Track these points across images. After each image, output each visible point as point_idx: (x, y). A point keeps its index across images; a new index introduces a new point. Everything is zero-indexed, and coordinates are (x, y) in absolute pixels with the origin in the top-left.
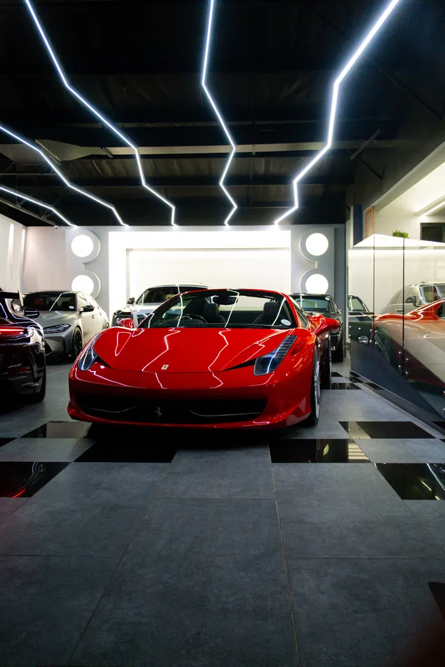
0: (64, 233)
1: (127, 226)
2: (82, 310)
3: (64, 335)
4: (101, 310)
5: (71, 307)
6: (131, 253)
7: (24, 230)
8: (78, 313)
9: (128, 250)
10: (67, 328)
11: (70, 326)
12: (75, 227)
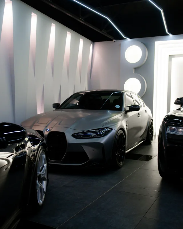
0: (120, 45)
1: (171, 36)
2: (128, 109)
3: (103, 140)
4: (146, 108)
5: (118, 106)
6: (173, 59)
7: (91, 45)
8: (123, 112)
9: (171, 56)
10: (109, 132)
11: (112, 129)
12: (129, 40)
